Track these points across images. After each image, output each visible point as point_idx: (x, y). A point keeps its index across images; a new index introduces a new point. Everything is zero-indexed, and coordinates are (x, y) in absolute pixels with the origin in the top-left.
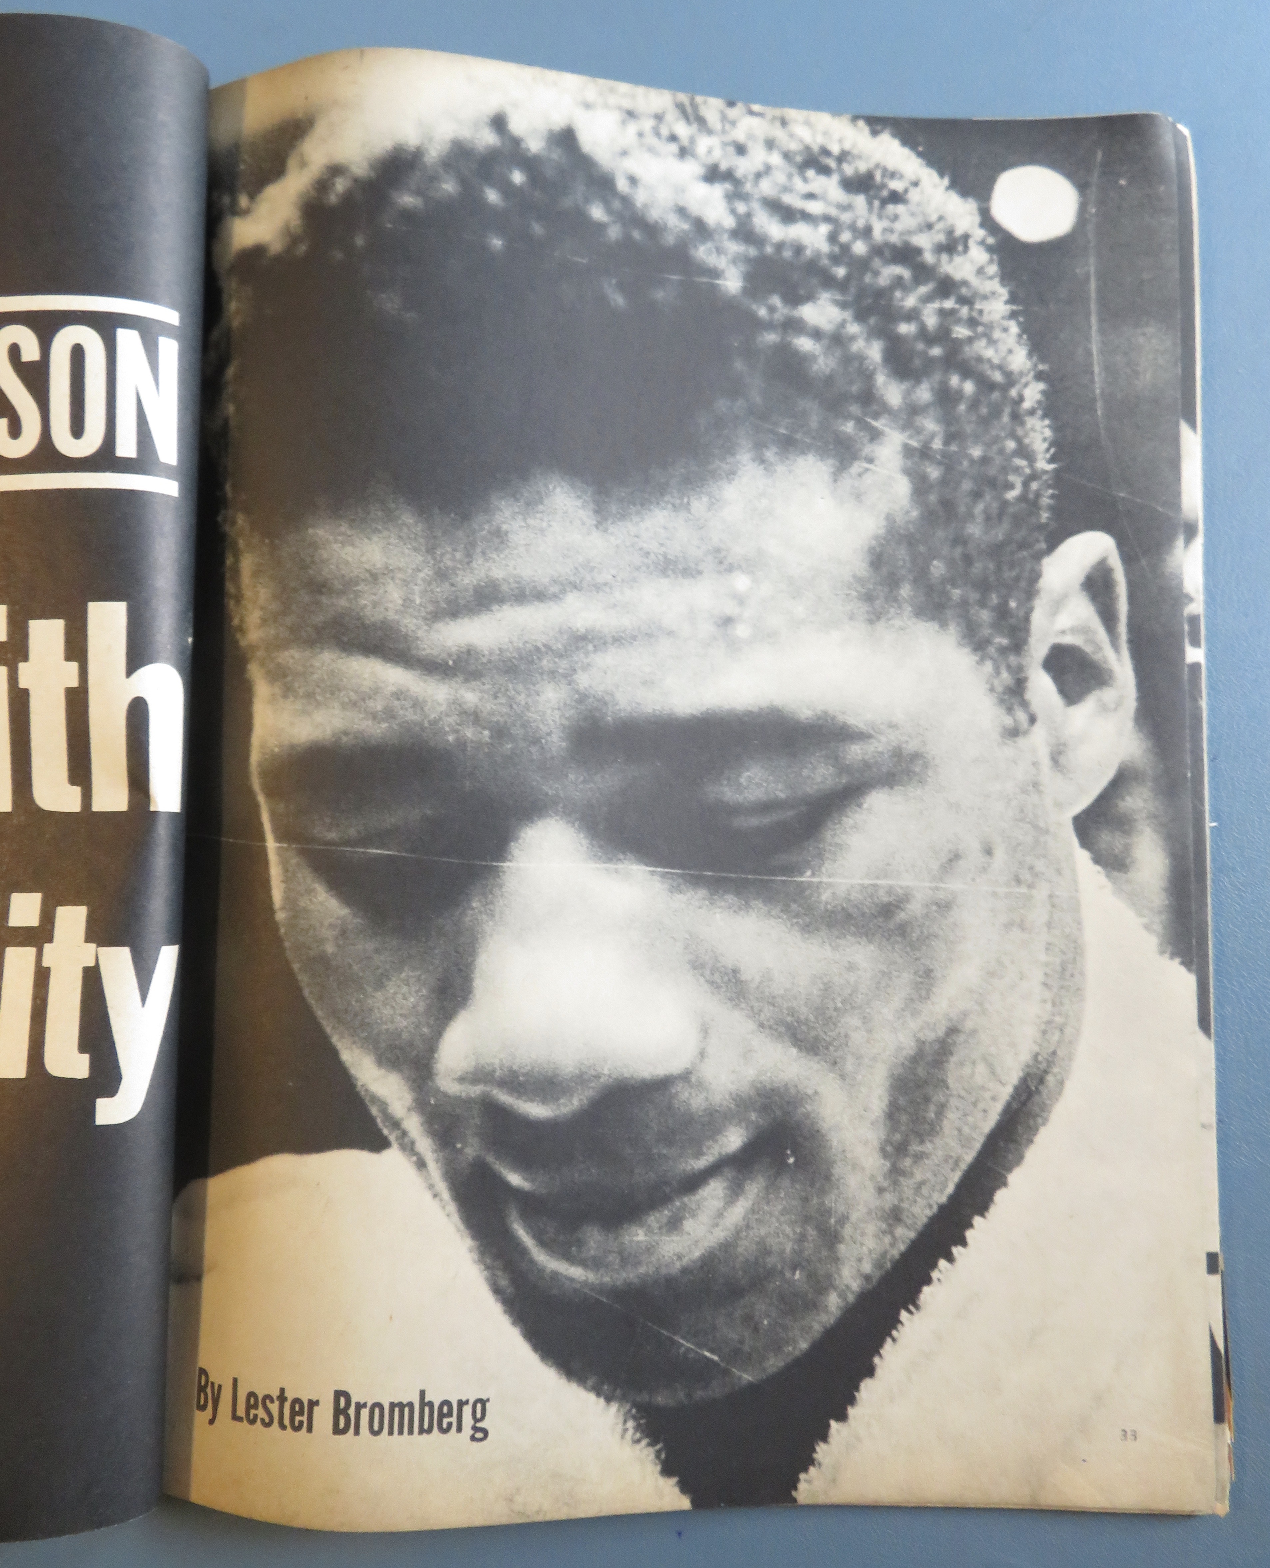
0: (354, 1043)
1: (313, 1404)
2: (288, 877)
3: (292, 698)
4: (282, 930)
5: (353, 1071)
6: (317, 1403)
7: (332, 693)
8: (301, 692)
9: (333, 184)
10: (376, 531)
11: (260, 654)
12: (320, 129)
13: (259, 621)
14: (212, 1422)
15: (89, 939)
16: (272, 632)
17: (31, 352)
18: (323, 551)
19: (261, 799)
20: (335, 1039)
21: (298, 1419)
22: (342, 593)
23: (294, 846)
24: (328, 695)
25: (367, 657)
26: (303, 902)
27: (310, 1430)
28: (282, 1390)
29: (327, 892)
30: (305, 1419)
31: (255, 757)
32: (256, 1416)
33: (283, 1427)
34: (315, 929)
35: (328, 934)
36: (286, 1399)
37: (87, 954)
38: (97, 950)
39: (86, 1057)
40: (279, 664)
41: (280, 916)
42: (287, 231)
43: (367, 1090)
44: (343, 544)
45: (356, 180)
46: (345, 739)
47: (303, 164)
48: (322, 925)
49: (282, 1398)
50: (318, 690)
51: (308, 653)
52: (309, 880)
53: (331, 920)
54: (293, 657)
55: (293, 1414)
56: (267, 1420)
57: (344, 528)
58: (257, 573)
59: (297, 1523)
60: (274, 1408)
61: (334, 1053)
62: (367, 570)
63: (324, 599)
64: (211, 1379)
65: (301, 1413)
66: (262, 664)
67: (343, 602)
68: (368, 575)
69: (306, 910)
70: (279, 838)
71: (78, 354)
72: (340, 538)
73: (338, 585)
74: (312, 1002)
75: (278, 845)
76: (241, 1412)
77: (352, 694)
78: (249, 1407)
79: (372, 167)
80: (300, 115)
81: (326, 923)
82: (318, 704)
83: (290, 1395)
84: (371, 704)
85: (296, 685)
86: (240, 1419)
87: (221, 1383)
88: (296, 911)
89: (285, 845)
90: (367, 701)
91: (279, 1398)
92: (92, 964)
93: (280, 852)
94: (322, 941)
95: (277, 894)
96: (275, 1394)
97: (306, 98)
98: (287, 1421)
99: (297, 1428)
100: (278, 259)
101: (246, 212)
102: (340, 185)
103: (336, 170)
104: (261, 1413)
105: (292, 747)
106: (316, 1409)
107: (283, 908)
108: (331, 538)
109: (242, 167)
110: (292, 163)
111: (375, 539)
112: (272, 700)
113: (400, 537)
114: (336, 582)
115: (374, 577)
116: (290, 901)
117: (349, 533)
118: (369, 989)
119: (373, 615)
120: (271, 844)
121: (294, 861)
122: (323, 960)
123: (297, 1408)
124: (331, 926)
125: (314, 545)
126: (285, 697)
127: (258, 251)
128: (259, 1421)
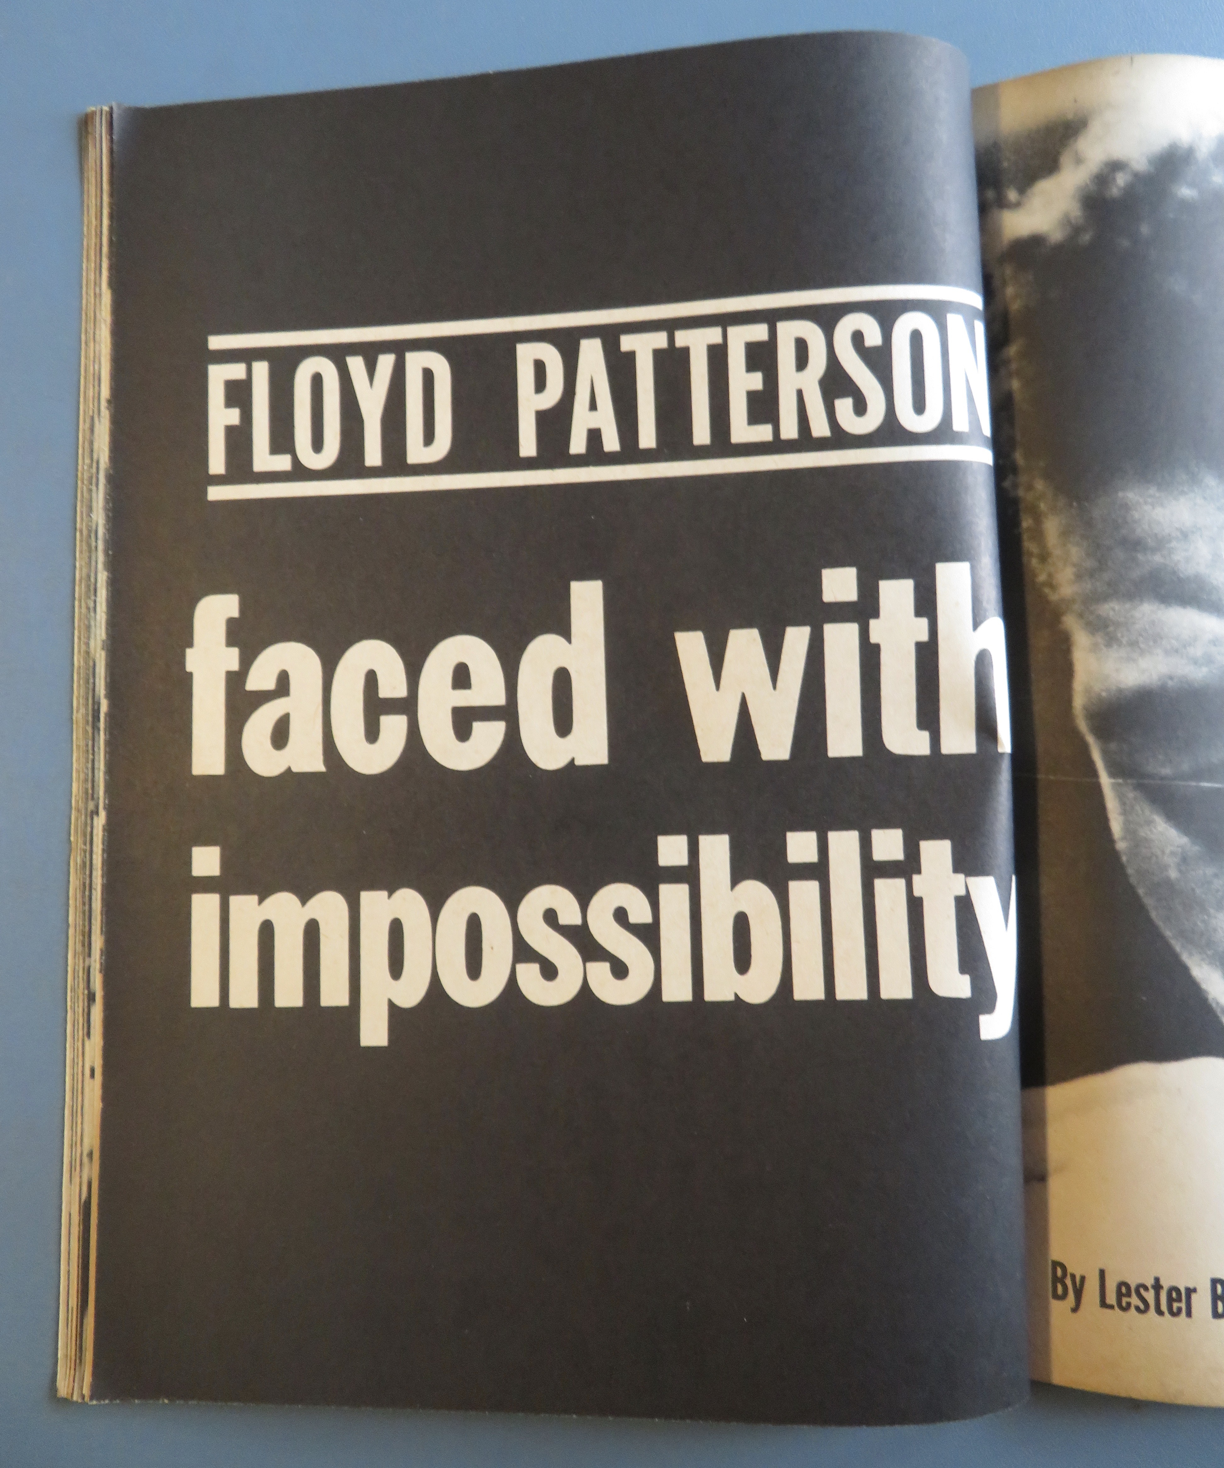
0: (1203, 960)
1: (1190, 1291)
2: (1126, 811)
3: (1115, 647)
4: (1124, 859)
5: (1204, 986)
6: (1195, 1290)
7: (1155, 642)
8: (1124, 641)
9: (1114, 179)
10: (1183, 493)
11: (1077, 607)
12: (1095, 128)
13: (1072, 577)
14: (1075, 1310)
15: (956, 870)
16: (1089, 586)
17: (873, 338)
18: (1134, 512)
19: (1090, 739)
20: (1185, 958)
21: (1175, 1305)
22: (1154, 550)
23: (1129, 781)
24: (1151, 643)
25: (1184, 607)
26: (1143, 832)
27: (1189, 1314)
28: (1157, 1280)
29: (1166, 823)
30: (1183, 1305)
31: (1079, 702)
32: (1129, 1304)
33: (1160, 1312)
34: (1157, 857)
35: (1171, 861)
36: (1162, 1287)
37: (958, 884)
38: (965, 880)
39: (967, 979)
40: (1099, 617)
41: (1121, 846)
42: (1066, 221)
43: (1218, 1003)
44: (1153, 506)
45: (1136, 175)
46: (1170, 683)
47: (1079, 161)
48: (1163, 852)
49: (1157, 1286)
50: (1141, 639)
51: (1128, 606)
52: (1147, 812)
53: (1172, 848)
54: (1113, 609)
55: (1170, 1300)
56: (1142, 1307)
57: (1153, 490)
58: (1065, 533)
59: (1180, 1401)
60: (1150, 1296)
61: (1185, 970)
62: (1177, 529)
63: (1140, 557)
64: (1070, 1270)
65: (1179, 1300)
66: (1081, 616)
67: (1158, 558)
68: (1179, 534)
69: (1146, 840)
70: (1112, 774)
71: (916, 338)
72: (1149, 500)
73: (1150, 542)
74: (1160, 923)
75: (1113, 781)
76: (1111, 1298)
77: (1173, 641)
78: (1120, 1295)
79: (1150, 162)
80: (1070, 116)
81: (1168, 851)
82: (1142, 653)
83: (1166, 1284)
84: (1191, 651)
85: (1119, 635)
86: (1111, 1307)
87: (1083, 1273)
88: (1137, 842)
89: (1120, 781)
90: (1188, 648)
91: (1154, 1287)
92: (962, 892)
93: (1115, 787)
94: (1166, 867)
95: (1116, 826)
96: (1150, 1282)
97: (1075, 101)
98: (1164, 1307)
99: (1175, 1314)
100: (1059, 248)
101: (1018, 205)
102: (1121, 180)
103: (1115, 166)
104: (1135, 1300)
105: (1120, 691)
106: (1194, 1296)
107: (1124, 838)
108: (1141, 500)
109: (1005, 164)
110: (1066, 160)
111: (1182, 500)
112: (1095, 648)
113: (1205, 498)
114: (1149, 540)
115: (1185, 535)
116: (1130, 832)
117: (1157, 495)
118: (1212, 911)
119: (1188, 570)
120: (1105, 780)
121: (1131, 795)
122: (1168, 883)
123: (1174, 1295)
124: (1173, 853)
125: (1126, 507)
126: (1109, 645)
127: (1036, 241)
128: (1133, 1309)
